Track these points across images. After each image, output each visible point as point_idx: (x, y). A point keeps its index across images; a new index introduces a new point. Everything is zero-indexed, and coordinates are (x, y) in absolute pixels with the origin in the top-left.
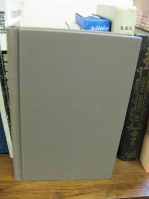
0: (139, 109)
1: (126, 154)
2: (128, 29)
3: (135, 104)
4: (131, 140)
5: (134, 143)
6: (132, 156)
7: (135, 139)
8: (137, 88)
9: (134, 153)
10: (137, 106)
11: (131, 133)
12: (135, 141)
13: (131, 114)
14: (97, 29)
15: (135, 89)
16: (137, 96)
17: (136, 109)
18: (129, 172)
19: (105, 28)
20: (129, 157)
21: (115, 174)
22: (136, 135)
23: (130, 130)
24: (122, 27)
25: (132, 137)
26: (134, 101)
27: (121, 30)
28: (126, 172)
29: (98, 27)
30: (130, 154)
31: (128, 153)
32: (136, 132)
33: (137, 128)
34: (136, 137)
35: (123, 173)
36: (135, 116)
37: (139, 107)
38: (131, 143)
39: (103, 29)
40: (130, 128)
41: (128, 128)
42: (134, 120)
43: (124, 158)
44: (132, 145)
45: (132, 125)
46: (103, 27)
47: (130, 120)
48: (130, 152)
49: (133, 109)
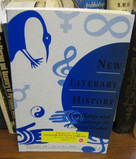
0: (134, 87)
1: (121, 128)
2: (126, 5)
3: (130, 82)
4: (126, 115)
5: (129, 117)
6: (126, 129)
7: (131, 114)
8: (133, 67)
9: (129, 126)
10: (133, 83)
11: (126, 109)
12: (130, 116)
13: (126, 91)
14: (93, 6)
15: (131, 67)
16: (133, 74)
17: (132, 87)
18: (124, 146)
19: (101, 5)
20: (124, 130)
21: (111, 149)
22: (131, 111)
23: (125, 106)
24: (119, 4)
25: (127, 112)
26: (130, 79)
27: (118, 7)
28: (121, 146)
29: (94, 3)
30: (125, 127)
31: (123, 127)
32: (132, 108)
33: (132, 105)
34: (131, 112)
35: (118, 148)
36: (131, 93)
37: (135, 85)
38: (126, 118)
39: (99, 6)
40: (125, 105)
41: (123, 104)
42: (130, 97)
43: (119, 131)
44: (127, 120)
45: (127, 101)
46: (99, 3)
47: (125, 97)
48: (125, 126)
49: (128, 86)
